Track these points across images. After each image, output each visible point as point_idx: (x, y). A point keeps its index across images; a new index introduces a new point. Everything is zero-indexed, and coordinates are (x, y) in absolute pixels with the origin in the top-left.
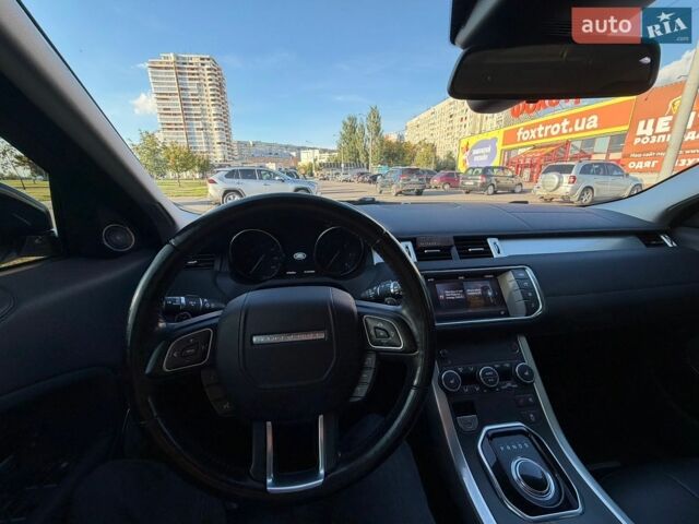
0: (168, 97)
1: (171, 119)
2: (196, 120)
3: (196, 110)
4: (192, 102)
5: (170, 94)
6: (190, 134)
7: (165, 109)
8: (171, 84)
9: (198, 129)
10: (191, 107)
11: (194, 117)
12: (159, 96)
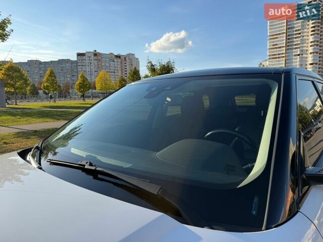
0: (278, 36)
1: (276, 51)
2: (295, 48)
3: (297, 41)
4: (295, 36)
5: (279, 34)
6: (288, 60)
7: (273, 45)
8: (281, 27)
9: (295, 55)
10: (294, 40)
11: (294, 47)
12: (272, 37)
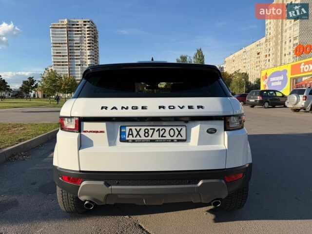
1: (60, 59)
2: (77, 59)
3: (77, 53)
4: (75, 48)
5: (62, 44)
6: (71, 68)
7: (57, 53)
8: (63, 37)
9: (77, 65)
10: (75, 51)
11: (75, 57)
12: (54, 45)
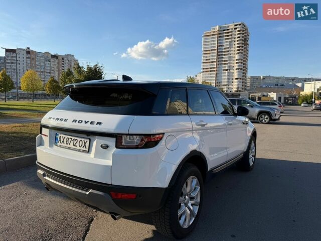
1: (209, 66)
3: (226, 58)
4: (224, 53)
5: (212, 50)
6: (218, 73)
8: (213, 44)
9: (224, 70)
10: (223, 56)
11: (223, 63)
12: (205, 52)
